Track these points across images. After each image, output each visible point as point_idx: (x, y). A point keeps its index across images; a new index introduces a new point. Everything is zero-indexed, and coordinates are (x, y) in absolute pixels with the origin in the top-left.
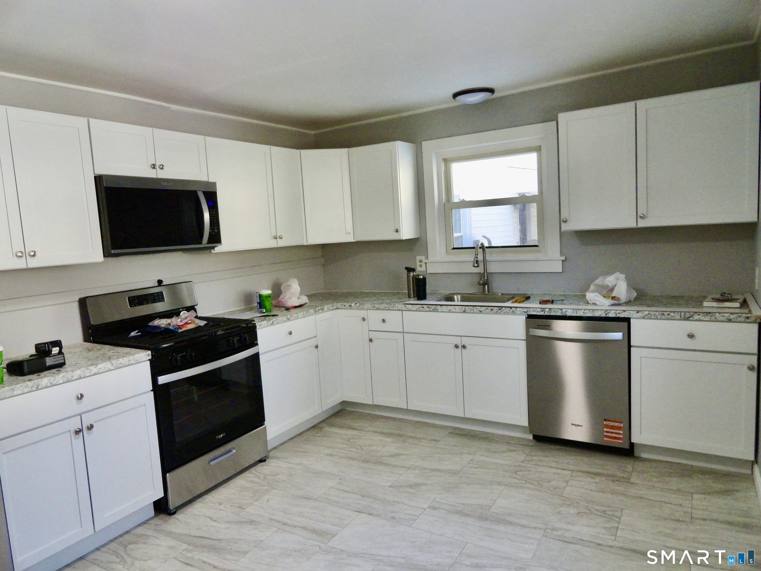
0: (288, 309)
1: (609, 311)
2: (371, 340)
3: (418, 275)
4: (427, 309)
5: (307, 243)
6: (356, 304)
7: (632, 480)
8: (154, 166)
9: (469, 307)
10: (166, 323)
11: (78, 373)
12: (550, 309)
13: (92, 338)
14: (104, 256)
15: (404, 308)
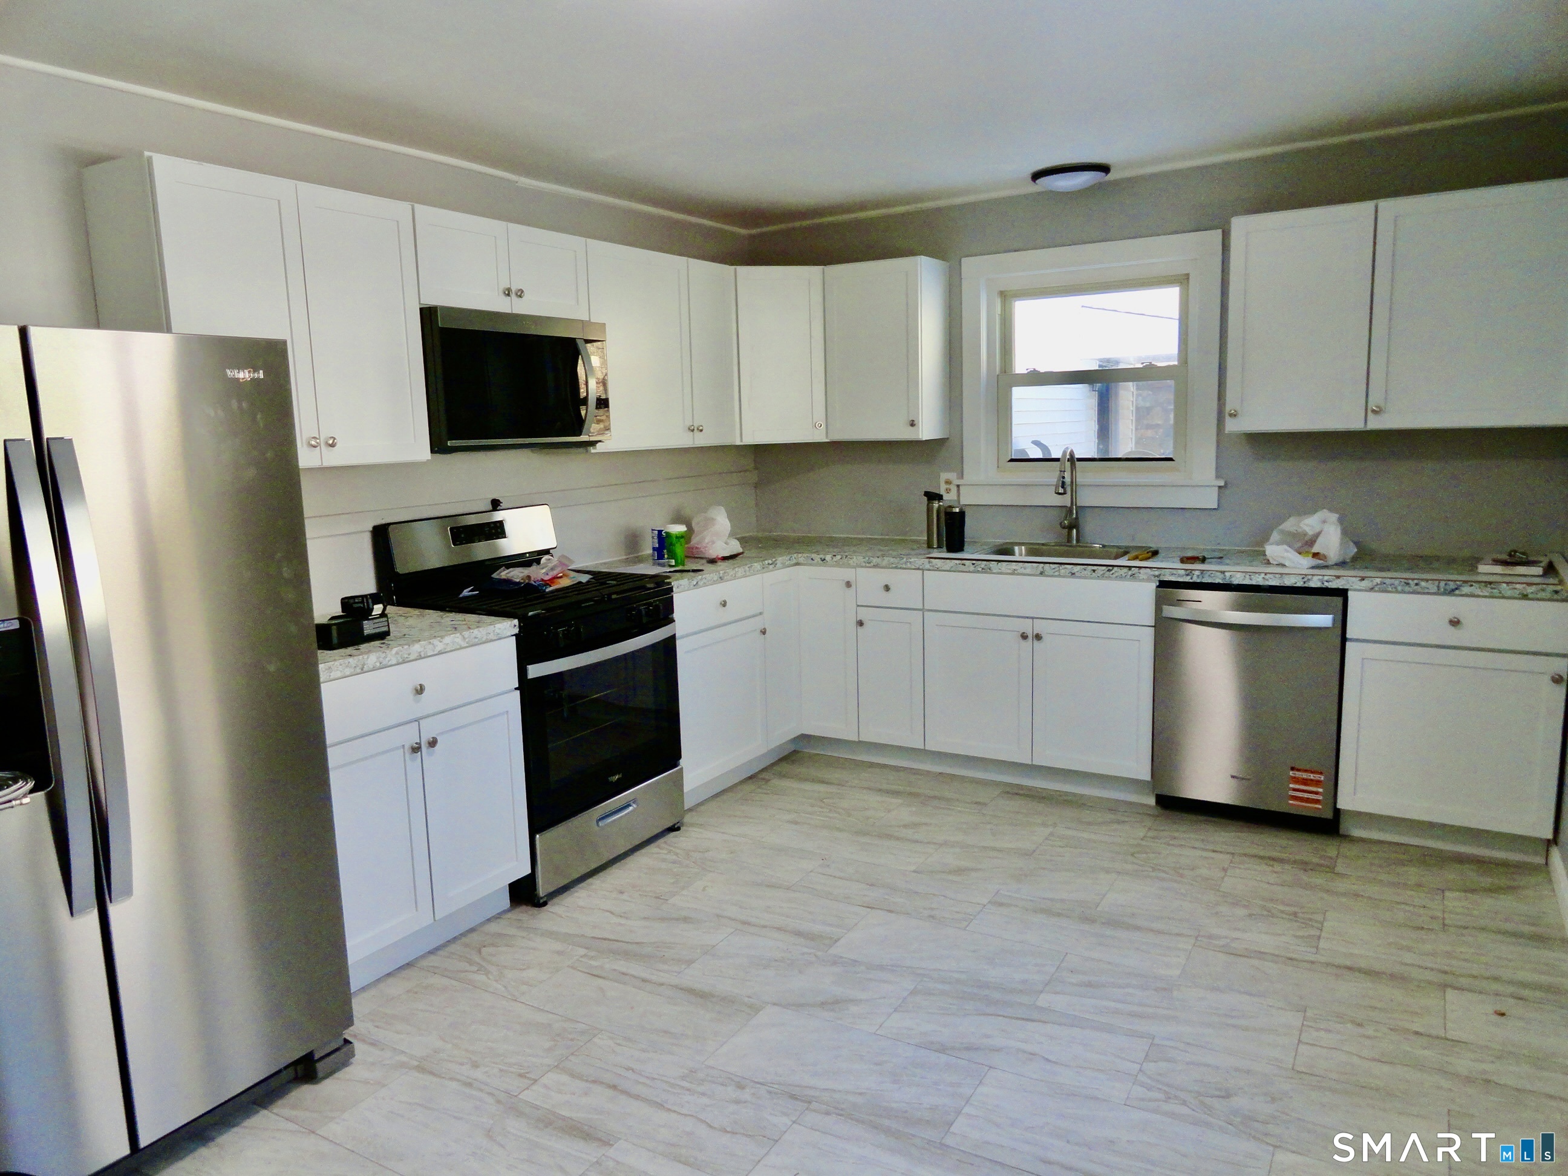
0: (712, 561)
1: (1310, 577)
2: (860, 623)
3: (950, 507)
4: (972, 568)
5: (741, 441)
6: (835, 556)
7: (1339, 868)
8: (508, 293)
9: (1051, 565)
10: (521, 575)
11: (417, 648)
12: (1202, 571)
13: (394, 597)
14: (432, 451)
15: (927, 566)
